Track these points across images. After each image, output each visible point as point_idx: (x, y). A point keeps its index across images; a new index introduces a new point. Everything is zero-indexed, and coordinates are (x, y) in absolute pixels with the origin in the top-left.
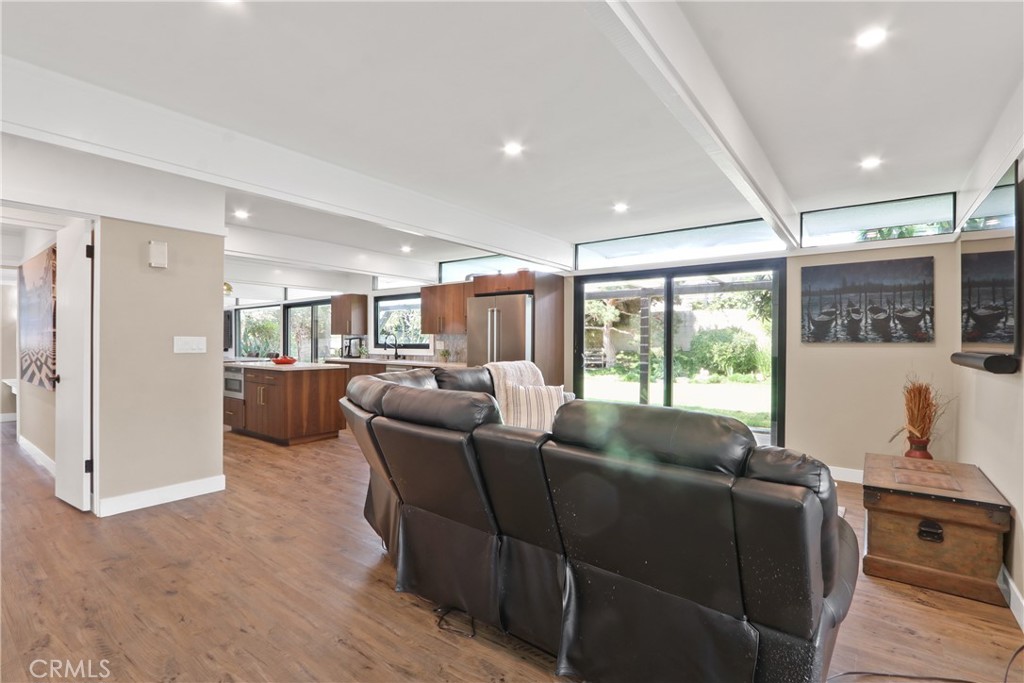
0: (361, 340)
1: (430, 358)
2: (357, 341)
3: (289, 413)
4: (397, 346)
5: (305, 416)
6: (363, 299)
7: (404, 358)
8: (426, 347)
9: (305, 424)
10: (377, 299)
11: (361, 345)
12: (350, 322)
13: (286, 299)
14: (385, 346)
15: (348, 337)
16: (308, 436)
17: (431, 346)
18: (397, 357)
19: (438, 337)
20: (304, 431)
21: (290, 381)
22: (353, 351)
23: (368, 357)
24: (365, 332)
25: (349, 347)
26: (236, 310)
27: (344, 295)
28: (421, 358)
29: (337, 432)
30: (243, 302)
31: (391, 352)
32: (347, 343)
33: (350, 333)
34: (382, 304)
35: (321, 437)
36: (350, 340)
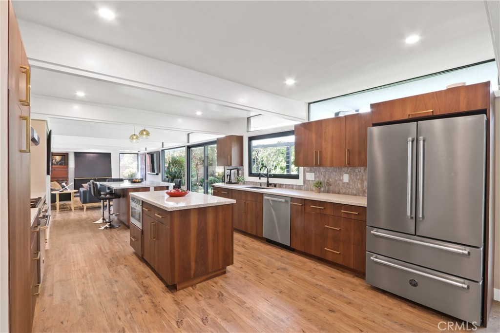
0: (238, 170)
1: (299, 188)
2: (236, 170)
3: (176, 256)
4: (268, 176)
5: (193, 258)
6: (240, 139)
7: (275, 186)
8: (296, 177)
9: (193, 264)
10: (251, 139)
11: (238, 174)
12: (231, 157)
13: (188, 142)
14: (259, 176)
15: (228, 168)
16: (196, 276)
17: (301, 177)
18: (269, 185)
19: (307, 169)
20: (192, 273)
21: (177, 221)
22: (233, 179)
23: (244, 183)
24: (242, 164)
25: (230, 175)
26: (162, 150)
27: (227, 137)
28: (291, 187)
29: (225, 268)
30: (166, 146)
31: (264, 180)
32: (227, 172)
33: (231, 165)
34: (255, 143)
35: (209, 276)
36: (231, 170)
